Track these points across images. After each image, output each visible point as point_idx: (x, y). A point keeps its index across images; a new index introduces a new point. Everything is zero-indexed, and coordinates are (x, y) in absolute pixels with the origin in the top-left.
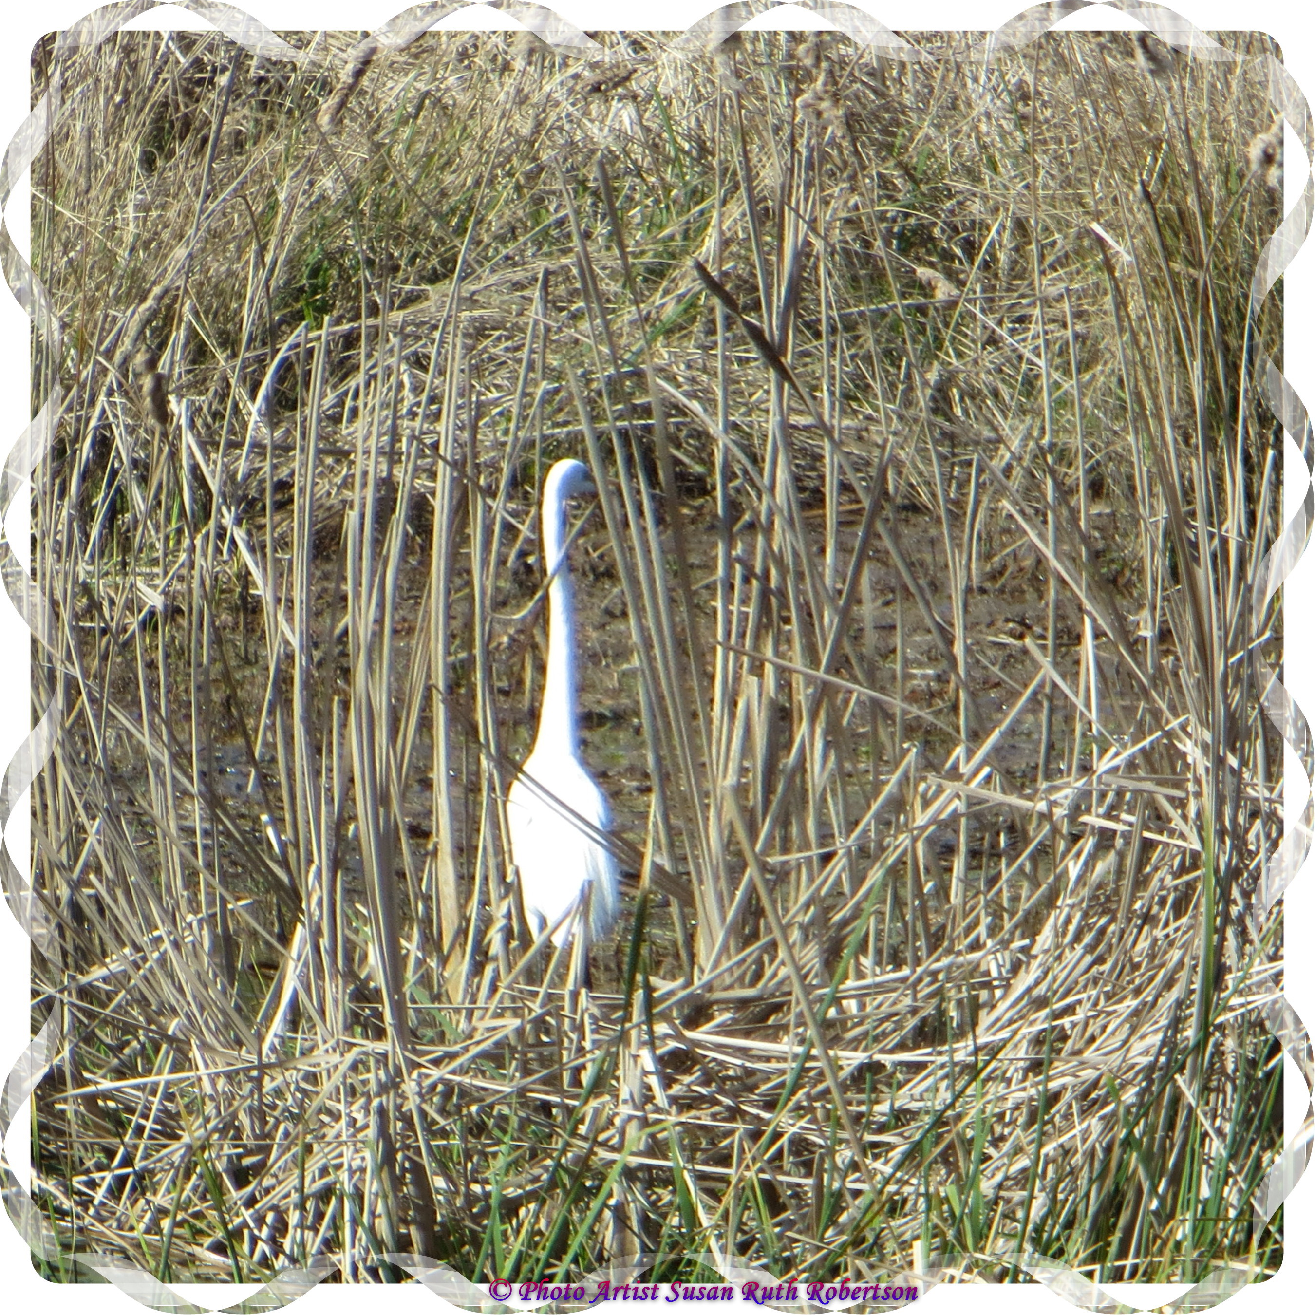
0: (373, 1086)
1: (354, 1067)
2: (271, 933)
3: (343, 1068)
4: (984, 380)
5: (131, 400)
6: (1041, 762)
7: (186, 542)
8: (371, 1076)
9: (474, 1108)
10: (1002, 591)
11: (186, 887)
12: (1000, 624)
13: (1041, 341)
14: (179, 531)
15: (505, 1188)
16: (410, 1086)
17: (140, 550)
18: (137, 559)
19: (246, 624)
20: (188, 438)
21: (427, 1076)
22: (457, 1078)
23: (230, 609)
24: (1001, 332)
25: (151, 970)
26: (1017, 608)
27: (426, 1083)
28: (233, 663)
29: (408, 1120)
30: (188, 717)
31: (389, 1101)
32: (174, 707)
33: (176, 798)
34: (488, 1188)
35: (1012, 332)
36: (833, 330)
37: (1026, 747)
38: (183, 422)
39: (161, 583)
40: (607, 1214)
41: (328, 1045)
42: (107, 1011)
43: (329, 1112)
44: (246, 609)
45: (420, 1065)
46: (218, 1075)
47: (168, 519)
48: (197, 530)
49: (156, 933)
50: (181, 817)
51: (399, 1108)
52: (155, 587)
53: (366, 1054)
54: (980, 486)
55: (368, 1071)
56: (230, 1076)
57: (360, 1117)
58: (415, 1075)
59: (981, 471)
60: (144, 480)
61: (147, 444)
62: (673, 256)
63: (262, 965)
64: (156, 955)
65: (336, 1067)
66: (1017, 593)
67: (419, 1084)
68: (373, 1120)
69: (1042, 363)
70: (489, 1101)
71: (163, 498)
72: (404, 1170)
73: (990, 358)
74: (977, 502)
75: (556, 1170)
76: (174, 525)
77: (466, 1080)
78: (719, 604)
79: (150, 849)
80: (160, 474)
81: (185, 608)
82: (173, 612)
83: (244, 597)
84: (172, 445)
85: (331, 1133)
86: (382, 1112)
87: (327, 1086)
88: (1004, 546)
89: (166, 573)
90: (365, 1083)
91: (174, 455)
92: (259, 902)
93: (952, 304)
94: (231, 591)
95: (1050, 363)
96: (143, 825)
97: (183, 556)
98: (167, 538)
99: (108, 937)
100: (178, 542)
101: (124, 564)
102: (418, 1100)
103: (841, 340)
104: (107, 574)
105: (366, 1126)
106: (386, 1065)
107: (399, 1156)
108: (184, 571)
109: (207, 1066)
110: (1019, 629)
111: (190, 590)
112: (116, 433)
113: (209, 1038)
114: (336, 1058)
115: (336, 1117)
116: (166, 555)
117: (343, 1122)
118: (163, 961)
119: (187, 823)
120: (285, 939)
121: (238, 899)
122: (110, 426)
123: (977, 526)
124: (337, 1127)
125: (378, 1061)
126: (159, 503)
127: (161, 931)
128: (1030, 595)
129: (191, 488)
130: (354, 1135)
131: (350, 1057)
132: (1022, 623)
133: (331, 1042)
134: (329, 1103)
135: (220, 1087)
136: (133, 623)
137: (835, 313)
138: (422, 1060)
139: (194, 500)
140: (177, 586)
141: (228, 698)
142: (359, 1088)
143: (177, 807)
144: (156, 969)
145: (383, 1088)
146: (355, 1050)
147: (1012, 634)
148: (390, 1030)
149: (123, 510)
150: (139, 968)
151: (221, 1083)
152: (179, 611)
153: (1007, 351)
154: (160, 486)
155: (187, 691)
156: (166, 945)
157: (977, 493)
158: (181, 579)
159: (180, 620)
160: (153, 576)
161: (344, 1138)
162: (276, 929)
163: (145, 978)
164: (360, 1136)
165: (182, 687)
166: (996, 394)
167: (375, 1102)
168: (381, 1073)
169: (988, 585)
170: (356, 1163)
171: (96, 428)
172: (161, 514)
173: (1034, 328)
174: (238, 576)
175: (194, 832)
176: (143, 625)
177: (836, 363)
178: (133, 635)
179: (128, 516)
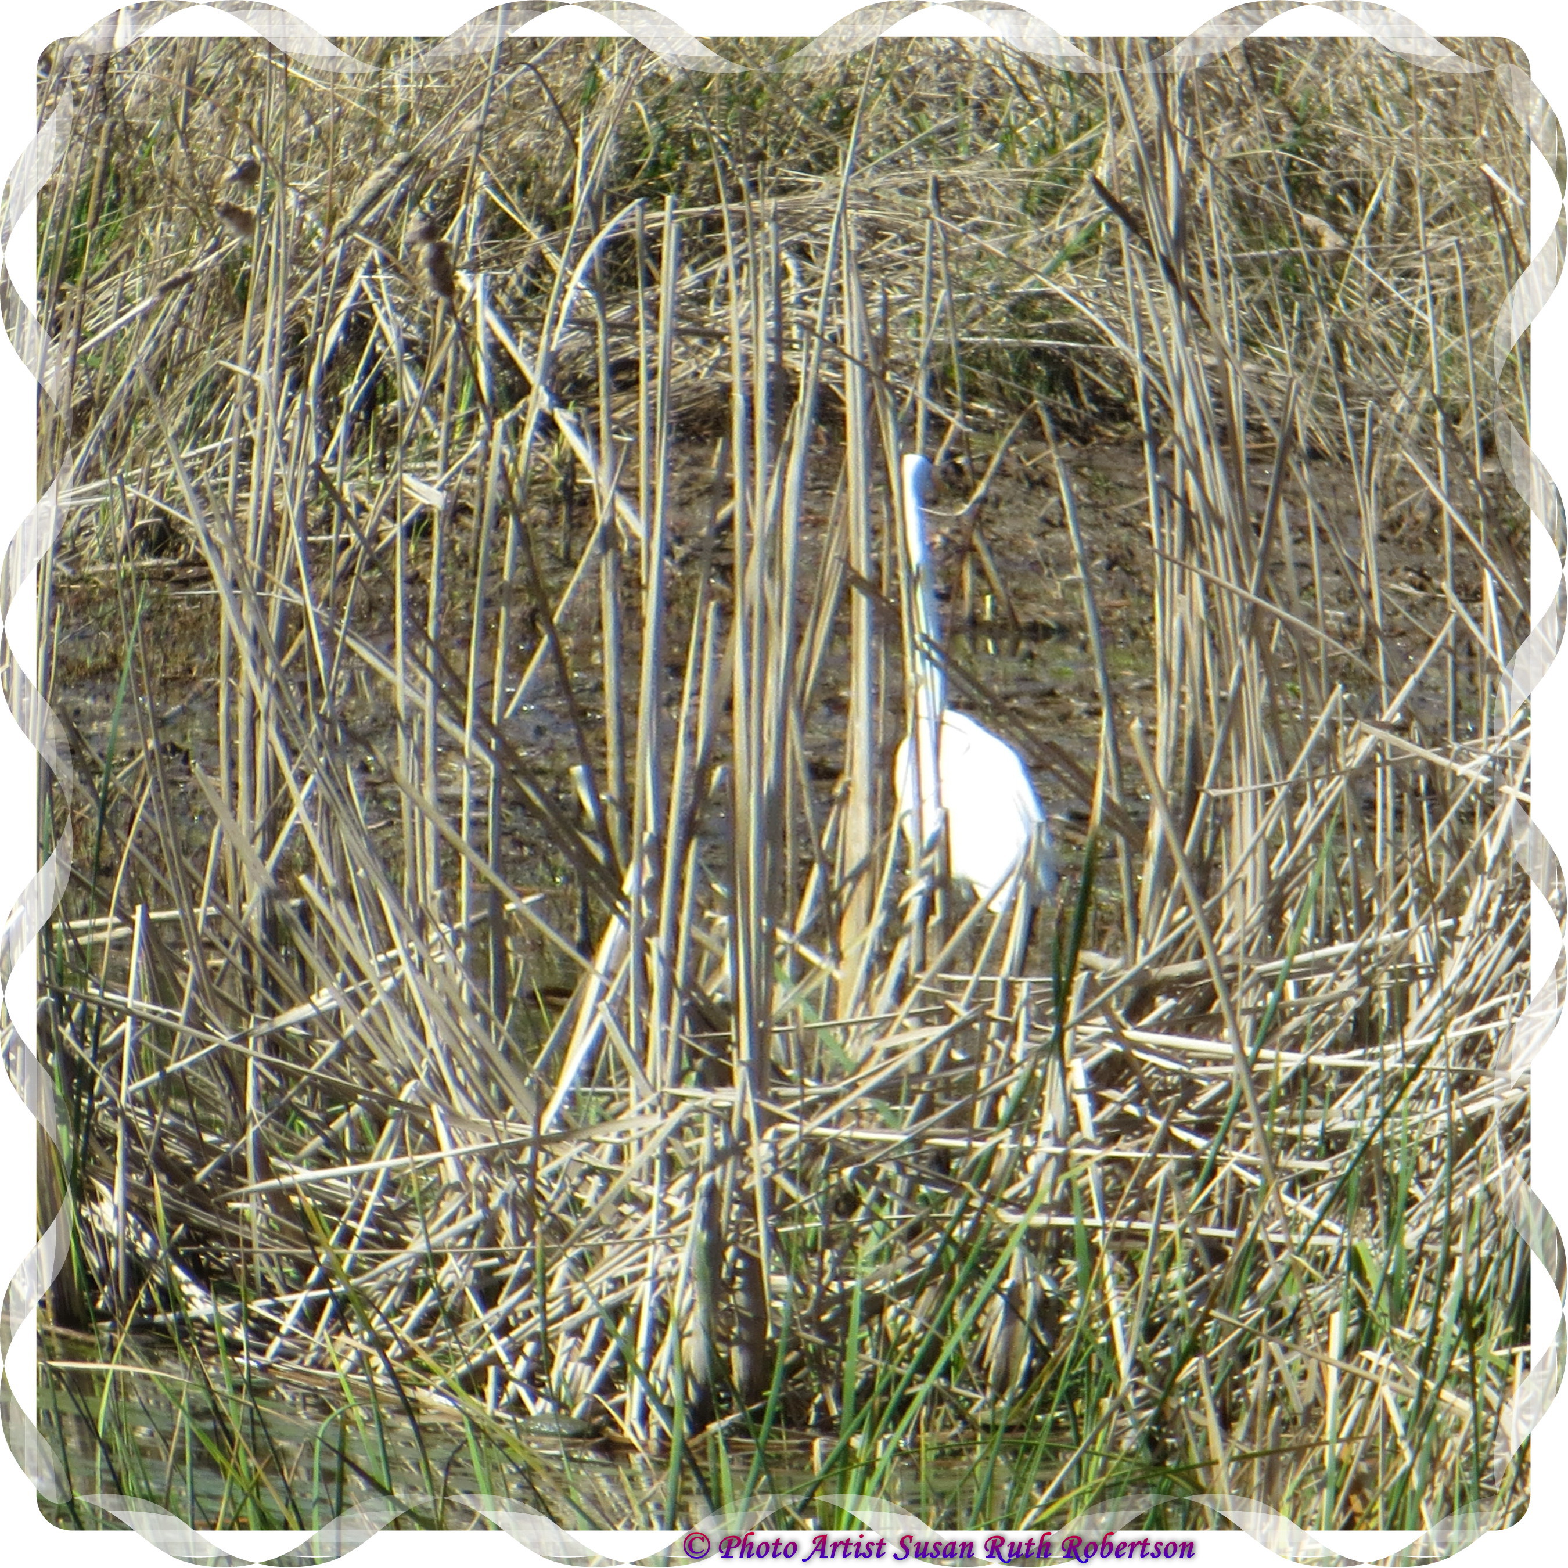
0: (705, 1157)
1: (678, 1132)
2: (570, 941)
3: (662, 1134)
4: (1373, 332)
5: (404, 277)
6: (1450, 719)
7: (481, 428)
8: (704, 1141)
9: (847, 1172)
10: (1400, 541)
11: (440, 884)
12: (1400, 572)
13: (1427, 297)
14: (472, 418)
15: (871, 1282)
16: (760, 1151)
17: (410, 443)
18: (405, 453)
19: (570, 518)
20: (485, 317)
21: (786, 1134)
22: (831, 1132)
23: (546, 502)
24: (1389, 285)
25: (379, 1007)
26: (1415, 559)
27: (785, 1144)
28: (545, 566)
29: (748, 1202)
30: (466, 643)
31: (724, 1176)
32: (447, 631)
33: (437, 754)
34: (848, 1284)
35: (1398, 285)
36: (1227, 272)
37: (1437, 702)
38: (479, 297)
39: (440, 479)
40: (999, 1301)
41: (644, 1104)
42: (313, 1070)
43: (635, 1200)
44: (570, 502)
45: (782, 1119)
46: (470, 1156)
47: (454, 403)
48: (497, 413)
49: (391, 954)
50: (441, 782)
51: (737, 1185)
52: (430, 483)
53: (700, 1110)
54: (1374, 437)
55: (699, 1133)
56: (488, 1160)
57: (679, 1205)
58: (769, 1135)
59: (1374, 422)
60: (420, 363)
61: (425, 323)
62: (1066, 181)
63: (546, 992)
64: (388, 983)
65: (652, 1133)
66: (1415, 546)
67: (774, 1147)
68: (697, 1207)
69: (1428, 318)
70: (869, 1160)
71: (447, 381)
72: (734, 1272)
73: (1378, 311)
74: (1372, 453)
75: (943, 1249)
76: (463, 411)
77: (844, 1132)
78: (1153, 526)
79: (388, 833)
80: (444, 354)
81: (474, 505)
82: (457, 511)
83: (568, 489)
84: (462, 323)
85: (631, 1229)
86: (713, 1193)
87: (635, 1160)
88: (1399, 497)
89: (447, 467)
90: (693, 1153)
91: (465, 333)
92: (553, 897)
93: (1341, 255)
94: (548, 481)
95: (1436, 320)
96: (379, 799)
97: (475, 445)
98: (451, 426)
99: (314, 960)
100: (470, 429)
101: (383, 461)
102: (769, 1168)
103: (1234, 281)
104: (356, 474)
105: (687, 1216)
106: (728, 1124)
107: (729, 1253)
108: (476, 463)
109: (454, 1145)
110: (1419, 580)
111: (483, 485)
112: (379, 313)
113: (459, 1103)
114: (655, 1120)
115: (644, 1206)
116: (448, 445)
117: (653, 1213)
118: (398, 993)
119: (450, 791)
120: (588, 947)
121: (522, 895)
122: (369, 309)
123: (1374, 475)
124: (644, 1219)
125: (716, 1120)
126: (441, 388)
127: (398, 951)
128: (1427, 546)
129: (490, 369)
130: (667, 1230)
131: (675, 1117)
132: (1420, 573)
133: (651, 1098)
134: (634, 1185)
135: (471, 1174)
136: (393, 530)
137: (1228, 256)
138: (783, 1111)
139: (493, 381)
140: (463, 479)
141: (533, 613)
142: (683, 1160)
143: (437, 767)
144: (389, 1007)
145: (719, 1157)
146: (684, 1106)
147: (1412, 583)
148: (740, 1074)
149: (385, 400)
150: (361, 1005)
151: (475, 1170)
152: (466, 510)
153: (1394, 305)
154: (442, 370)
155: (468, 607)
156: (404, 969)
157: (1372, 446)
158: (470, 471)
159: (465, 520)
160: (425, 472)
161: (652, 1235)
162: (578, 936)
163: (370, 1020)
164: (676, 1231)
165: (461, 603)
166: (1384, 347)
167: (704, 1181)
168: (720, 1134)
169: (1387, 534)
170: (663, 1271)
171: (350, 310)
172: (444, 399)
173: (1423, 282)
174: (560, 464)
175: (459, 803)
176: (408, 531)
177: (1233, 304)
178: (391, 545)
179: (394, 404)
